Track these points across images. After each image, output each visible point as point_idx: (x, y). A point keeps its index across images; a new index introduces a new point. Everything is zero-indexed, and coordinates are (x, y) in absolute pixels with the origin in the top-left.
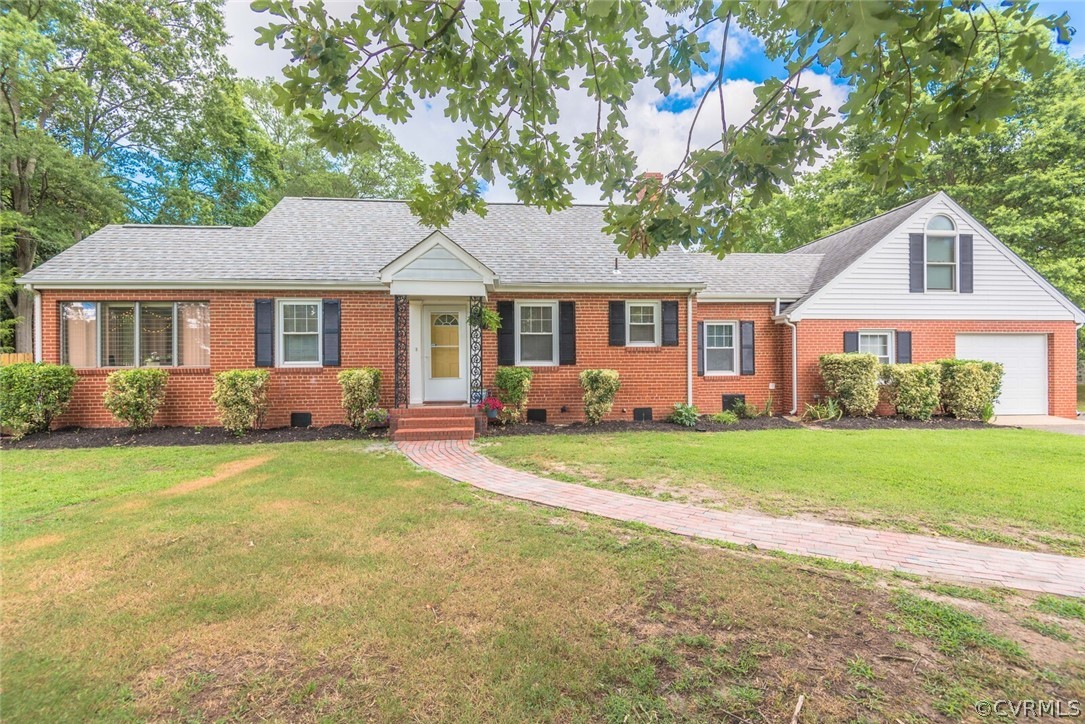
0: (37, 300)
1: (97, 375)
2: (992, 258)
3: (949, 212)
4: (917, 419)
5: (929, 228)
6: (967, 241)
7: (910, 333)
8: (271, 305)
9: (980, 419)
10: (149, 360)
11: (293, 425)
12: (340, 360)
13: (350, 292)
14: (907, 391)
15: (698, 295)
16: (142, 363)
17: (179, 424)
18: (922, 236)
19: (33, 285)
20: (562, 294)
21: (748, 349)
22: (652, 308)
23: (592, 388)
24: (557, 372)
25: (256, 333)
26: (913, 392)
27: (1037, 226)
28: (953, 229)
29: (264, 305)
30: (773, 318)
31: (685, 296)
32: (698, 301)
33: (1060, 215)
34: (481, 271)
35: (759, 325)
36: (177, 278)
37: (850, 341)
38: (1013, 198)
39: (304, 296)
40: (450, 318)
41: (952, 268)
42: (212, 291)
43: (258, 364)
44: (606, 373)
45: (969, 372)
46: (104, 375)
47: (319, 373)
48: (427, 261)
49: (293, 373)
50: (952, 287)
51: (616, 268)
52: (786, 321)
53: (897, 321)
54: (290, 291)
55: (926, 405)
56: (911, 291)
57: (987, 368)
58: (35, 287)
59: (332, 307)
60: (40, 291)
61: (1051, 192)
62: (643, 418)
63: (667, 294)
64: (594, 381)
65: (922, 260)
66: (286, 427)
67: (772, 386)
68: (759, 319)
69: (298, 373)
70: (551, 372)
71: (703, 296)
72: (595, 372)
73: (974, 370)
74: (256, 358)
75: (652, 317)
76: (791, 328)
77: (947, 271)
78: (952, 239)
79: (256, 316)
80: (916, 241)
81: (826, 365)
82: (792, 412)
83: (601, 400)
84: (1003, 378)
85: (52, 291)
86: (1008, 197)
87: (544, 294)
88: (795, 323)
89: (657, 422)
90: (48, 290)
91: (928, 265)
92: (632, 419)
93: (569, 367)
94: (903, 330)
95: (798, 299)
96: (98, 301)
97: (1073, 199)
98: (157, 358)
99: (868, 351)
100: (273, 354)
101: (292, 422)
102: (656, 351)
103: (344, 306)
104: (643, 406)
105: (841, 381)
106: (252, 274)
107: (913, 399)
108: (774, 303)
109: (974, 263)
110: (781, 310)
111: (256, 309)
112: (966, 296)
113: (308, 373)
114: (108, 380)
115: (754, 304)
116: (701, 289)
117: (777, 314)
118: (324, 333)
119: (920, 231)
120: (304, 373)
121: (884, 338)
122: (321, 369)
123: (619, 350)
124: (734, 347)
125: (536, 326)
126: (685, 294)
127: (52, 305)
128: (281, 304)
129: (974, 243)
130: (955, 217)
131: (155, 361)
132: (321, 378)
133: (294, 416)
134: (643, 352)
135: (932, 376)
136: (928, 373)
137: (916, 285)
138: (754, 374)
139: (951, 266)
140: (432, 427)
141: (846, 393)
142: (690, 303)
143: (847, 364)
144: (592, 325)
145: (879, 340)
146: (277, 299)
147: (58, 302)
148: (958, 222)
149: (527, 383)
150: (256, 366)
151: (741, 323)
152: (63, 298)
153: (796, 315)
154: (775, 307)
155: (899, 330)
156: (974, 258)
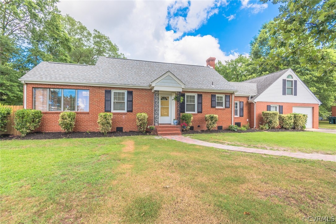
0: (25, 86)
1: (48, 114)
2: (301, 87)
3: (292, 74)
4: (288, 129)
5: (287, 78)
6: (296, 82)
7: (282, 106)
8: (110, 92)
9: (302, 129)
10: (66, 109)
11: (117, 131)
12: (132, 110)
13: (136, 89)
14: (286, 122)
15: (235, 94)
16: (64, 110)
17: (78, 131)
18: (286, 80)
19: (25, 81)
20: (198, 92)
21: (242, 110)
22: (222, 97)
23: (211, 120)
24: (197, 115)
25: (105, 101)
26: (288, 122)
27: (304, 78)
28: (292, 78)
29: (108, 91)
30: (248, 101)
31: (232, 94)
32: (235, 95)
33: (310, 76)
34: (181, 84)
35: (245, 102)
36: (79, 81)
37: (269, 108)
38: (298, 71)
39: (121, 89)
40: (165, 98)
41: (292, 89)
42: (90, 86)
43: (106, 111)
44: (215, 116)
45: (300, 117)
46: (58, 114)
47: (126, 114)
48: (166, 80)
49: (117, 114)
50: (292, 94)
51: (213, 85)
52: (253, 102)
53: (279, 102)
54: (117, 88)
55: (290, 125)
56: (283, 95)
57: (304, 116)
58: (26, 82)
59: (130, 93)
60: (26, 83)
61: (308, 70)
62: (220, 129)
63: (227, 93)
64: (212, 118)
65: (286, 86)
66: (115, 132)
67: (248, 120)
68: (245, 101)
69: (119, 114)
70: (195, 115)
71: (236, 94)
72: (212, 115)
73: (301, 116)
74: (105, 109)
75: (222, 100)
76: (254, 104)
77: (291, 89)
78: (292, 81)
79: (105, 95)
80: (284, 81)
81: (265, 114)
82: (254, 127)
83: (213, 123)
84: (308, 118)
85: (31, 84)
86: (297, 70)
87: (193, 91)
88: (255, 102)
89: (224, 130)
90: (29, 83)
91: (287, 88)
92: (217, 129)
93: (200, 114)
94: (281, 105)
95: (255, 96)
96: (48, 88)
97: (312, 72)
98: (69, 108)
99: (273, 111)
100: (111, 108)
101: (117, 130)
102: (223, 109)
103: (134, 93)
104: (220, 125)
105: (269, 119)
106: (104, 81)
107: (287, 123)
108: (249, 97)
109: (297, 88)
110: (251, 99)
111: (105, 93)
112: (295, 96)
113: (122, 114)
114: (60, 115)
115: (243, 97)
116: (236, 92)
117: (250, 100)
118: (128, 101)
119: (285, 79)
120: (121, 114)
121: (276, 107)
122: (126, 113)
123: (214, 109)
124: (238, 109)
125: (191, 101)
126: (231, 93)
127: (31, 89)
128: (113, 91)
129: (297, 82)
130: (293, 75)
131: (68, 109)
132: (126, 116)
133: (117, 128)
134: (220, 110)
135: (292, 118)
136: (291, 117)
137: (284, 93)
138: (243, 116)
139: (292, 88)
140: (168, 131)
141: (270, 122)
142: (233, 96)
143: (271, 114)
144: (206, 101)
145: (275, 108)
146: (112, 90)
147: (33, 88)
148: (294, 77)
149: (192, 118)
150: (105, 112)
151: (240, 102)
152: (35, 86)
153: (256, 100)
154: (249, 98)
155: (280, 105)
156: (297, 86)
